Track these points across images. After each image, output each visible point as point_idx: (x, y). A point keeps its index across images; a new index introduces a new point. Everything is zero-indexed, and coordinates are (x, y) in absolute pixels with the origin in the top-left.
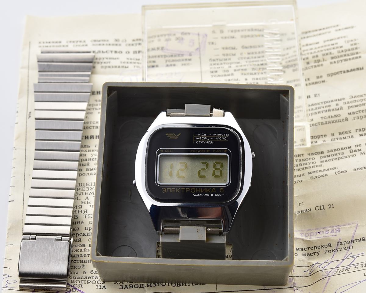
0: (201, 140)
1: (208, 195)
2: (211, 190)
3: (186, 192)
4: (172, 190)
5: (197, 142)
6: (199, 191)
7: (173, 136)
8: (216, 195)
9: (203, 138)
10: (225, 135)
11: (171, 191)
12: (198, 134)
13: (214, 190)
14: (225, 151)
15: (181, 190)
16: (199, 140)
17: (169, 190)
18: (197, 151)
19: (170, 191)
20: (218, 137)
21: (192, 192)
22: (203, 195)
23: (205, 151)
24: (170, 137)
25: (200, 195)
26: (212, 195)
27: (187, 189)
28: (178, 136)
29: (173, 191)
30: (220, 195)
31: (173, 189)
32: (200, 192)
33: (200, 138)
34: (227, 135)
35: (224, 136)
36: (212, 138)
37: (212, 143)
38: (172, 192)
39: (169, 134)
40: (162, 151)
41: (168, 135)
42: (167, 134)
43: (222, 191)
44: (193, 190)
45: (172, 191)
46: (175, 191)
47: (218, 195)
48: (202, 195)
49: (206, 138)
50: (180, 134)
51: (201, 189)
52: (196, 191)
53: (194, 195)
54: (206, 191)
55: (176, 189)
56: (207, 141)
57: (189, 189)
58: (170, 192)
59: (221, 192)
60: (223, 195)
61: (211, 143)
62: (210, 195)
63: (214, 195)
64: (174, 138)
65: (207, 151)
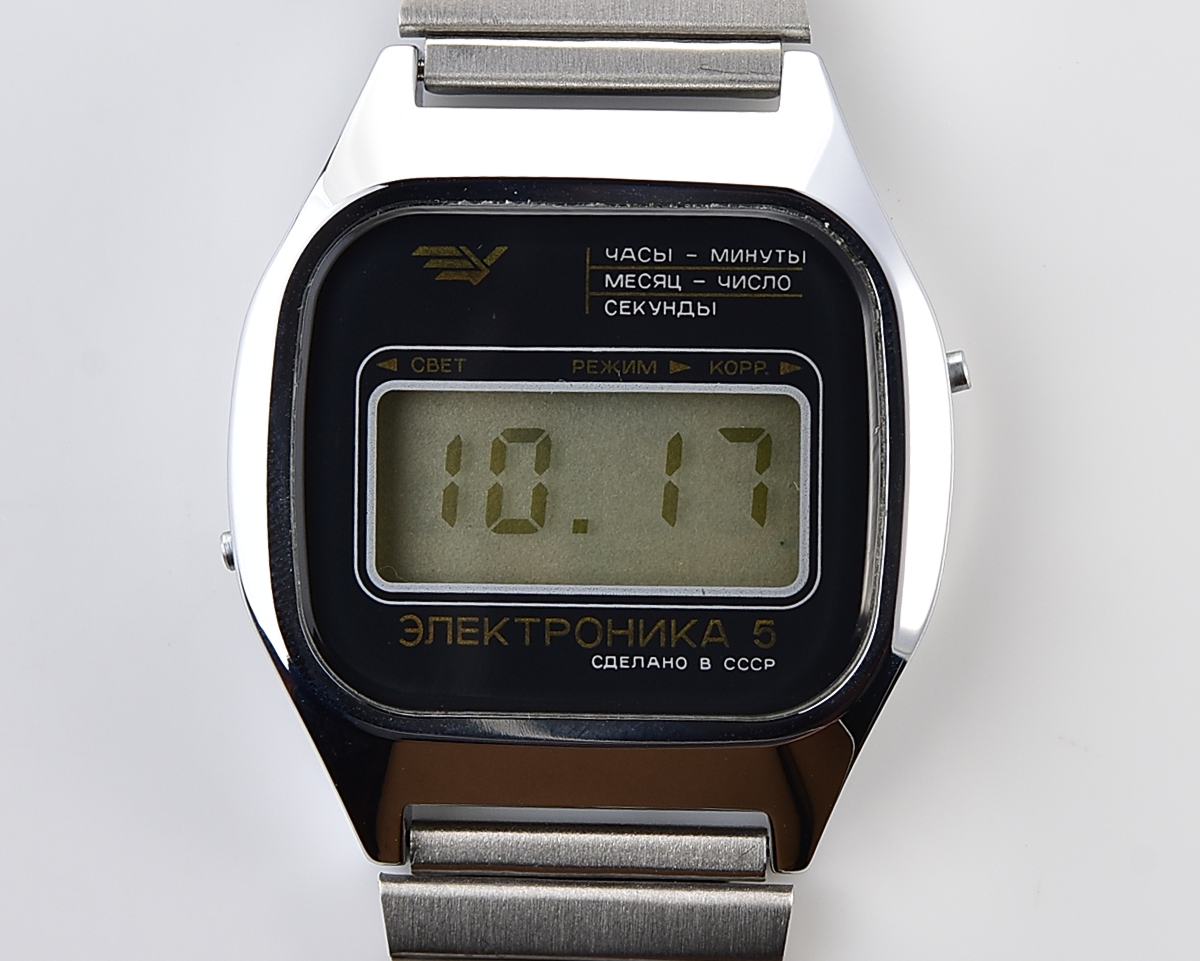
0: (635, 295)
1: (680, 663)
2: (696, 634)
3: (548, 642)
4: (461, 630)
5: (612, 308)
6: (625, 637)
7: (458, 264)
8: (730, 664)
9: (645, 281)
10: (785, 256)
11: (455, 639)
12: (612, 253)
13: (715, 633)
14: (785, 368)
15: (513, 631)
16: (620, 293)
17: (441, 628)
18: (608, 367)
19: (450, 632)
20: (738, 268)
21: (580, 641)
22: (653, 662)
23: (661, 371)
24: (438, 271)
25: (631, 663)
26: (705, 664)
27: (554, 627)
28: (489, 261)
29: (465, 637)
30: (756, 664)
31: (465, 625)
32: (631, 642)
33: (625, 280)
34: (793, 258)
35: (777, 269)
36: (700, 280)
37: (704, 311)
38: (460, 641)
39: (434, 250)
40: (392, 365)
41: (427, 259)
42: (420, 251)
43: (765, 638)
44: (589, 632)
45: (462, 637)
46: (480, 637)
47: (744, 664)
48: (646, 663)
49: (663, 281)
50: (501, 250)
51: (636, 625)
52: (605, 638)
53: (598, 662)
54: (668, 641)
55: (481, 622)
56: (671, 297)
57: (563, 627)
58: (450, 642)
59: (757, 642)
60: (770, 663)
61: (695, 310)
62: (694, 663)
63: (717, 664)
64: (463, 276)
65: (675, 367)
